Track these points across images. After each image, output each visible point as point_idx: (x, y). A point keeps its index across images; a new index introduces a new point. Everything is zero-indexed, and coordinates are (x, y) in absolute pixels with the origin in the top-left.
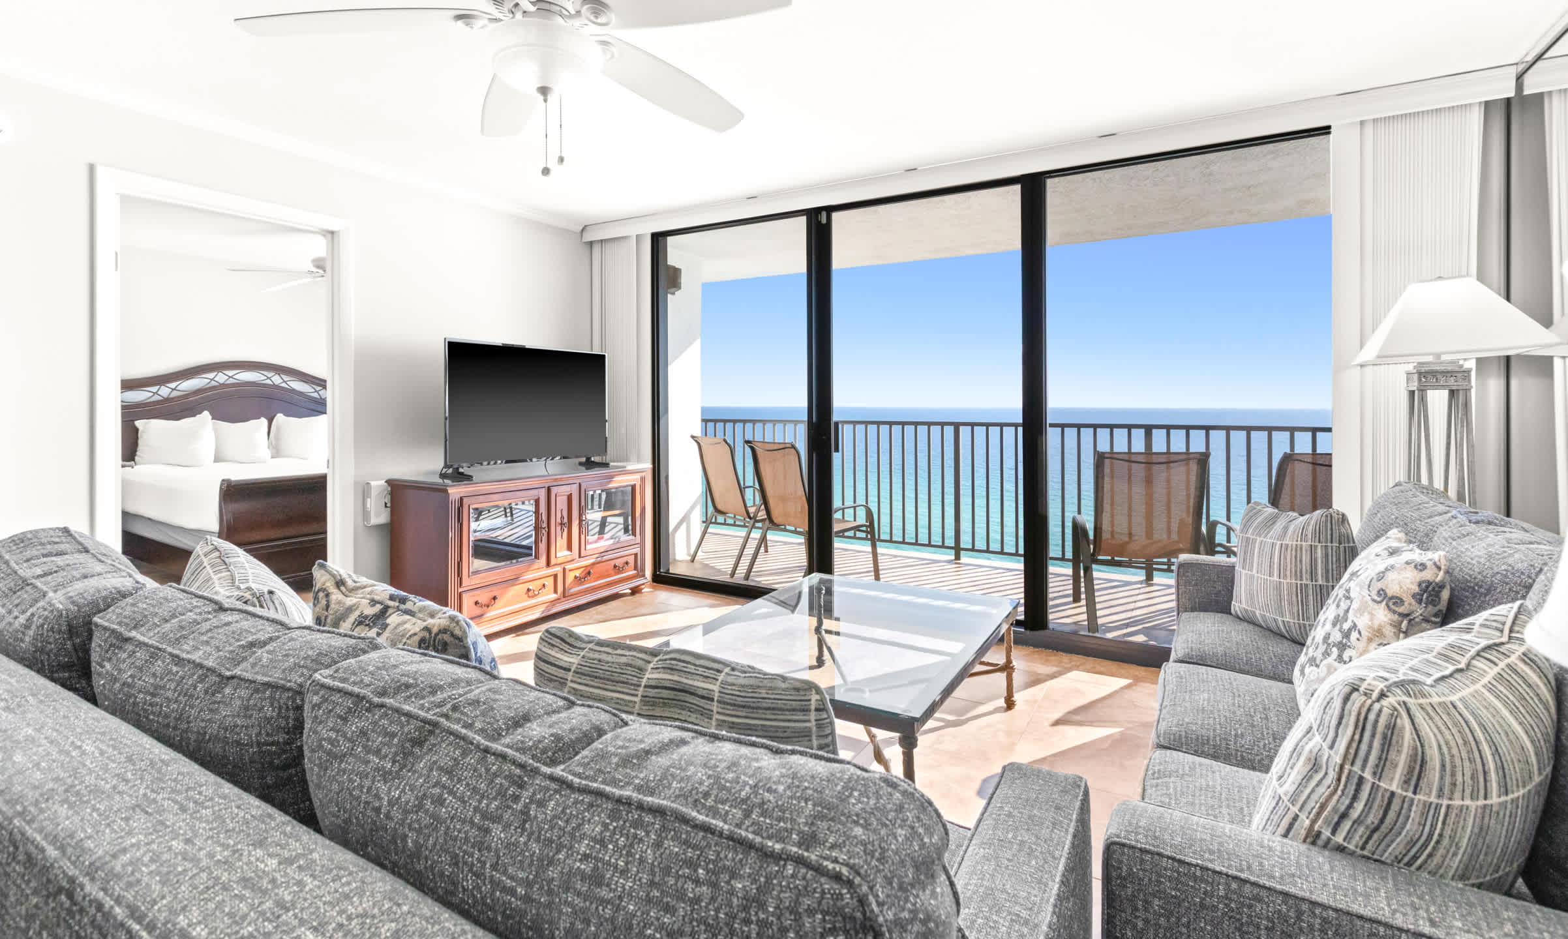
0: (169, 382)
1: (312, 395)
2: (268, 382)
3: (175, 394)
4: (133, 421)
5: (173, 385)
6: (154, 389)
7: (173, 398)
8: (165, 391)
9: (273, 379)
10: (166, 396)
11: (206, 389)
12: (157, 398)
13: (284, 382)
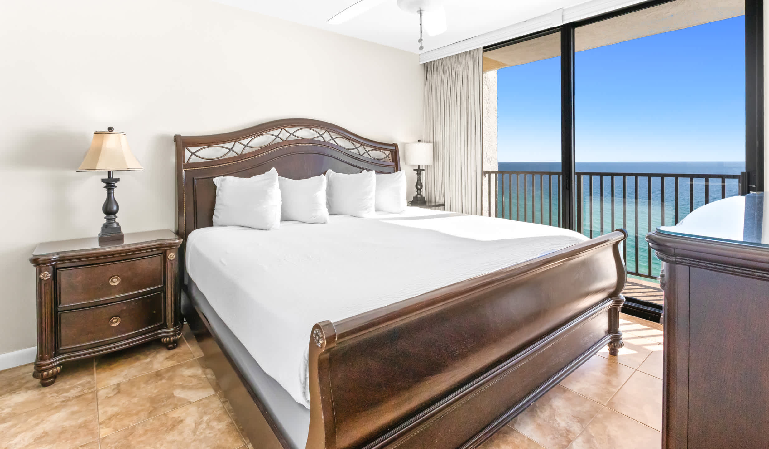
0: (244, 138)
1: (353, 151)
2: (320, 139)
3: (247, 150)
4: (213, 178)
5: (245, 142)
6: (229, 145)
7: (245, 155)
8: (238, 148)
9: (324, 136)
10: (239, 153)
11: (271, 146)
12: (232, 154)
13: (333, 139)
